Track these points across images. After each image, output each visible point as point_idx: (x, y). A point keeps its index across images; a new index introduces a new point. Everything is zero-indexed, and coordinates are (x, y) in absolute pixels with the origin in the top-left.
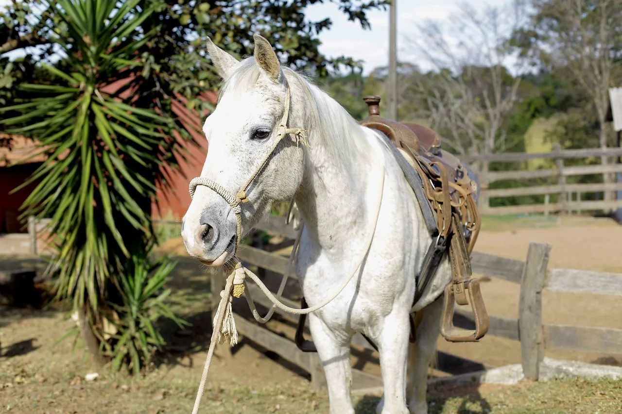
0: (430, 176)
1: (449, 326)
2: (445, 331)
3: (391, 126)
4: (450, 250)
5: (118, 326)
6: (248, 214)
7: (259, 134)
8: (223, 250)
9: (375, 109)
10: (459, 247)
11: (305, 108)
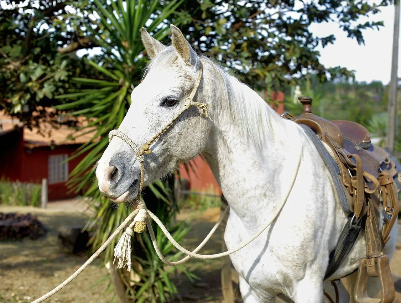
0: (348, 166)
1: (363, 293)
2: (358, 297)
3: (318, 123)
4: (365, 229)
5: (141, 276)
6: (153, 165)
7: (168, 103)
8: (126, 190)
9: (308, 108)
10: (372, 227)
11: (214, 90)
